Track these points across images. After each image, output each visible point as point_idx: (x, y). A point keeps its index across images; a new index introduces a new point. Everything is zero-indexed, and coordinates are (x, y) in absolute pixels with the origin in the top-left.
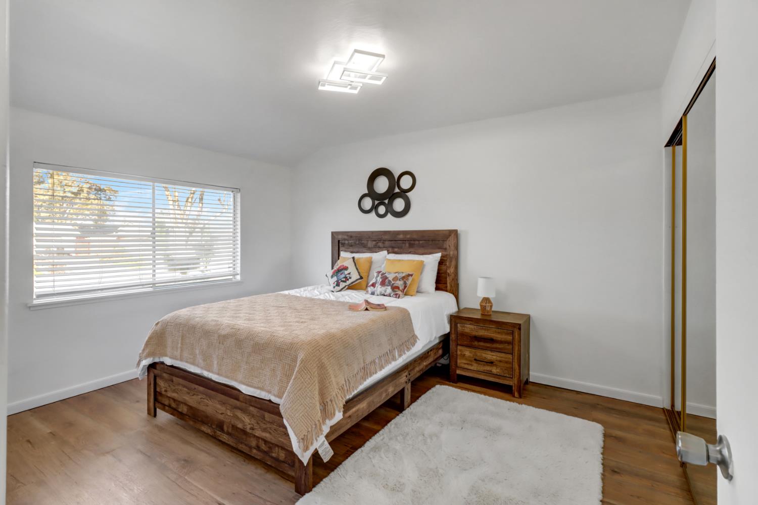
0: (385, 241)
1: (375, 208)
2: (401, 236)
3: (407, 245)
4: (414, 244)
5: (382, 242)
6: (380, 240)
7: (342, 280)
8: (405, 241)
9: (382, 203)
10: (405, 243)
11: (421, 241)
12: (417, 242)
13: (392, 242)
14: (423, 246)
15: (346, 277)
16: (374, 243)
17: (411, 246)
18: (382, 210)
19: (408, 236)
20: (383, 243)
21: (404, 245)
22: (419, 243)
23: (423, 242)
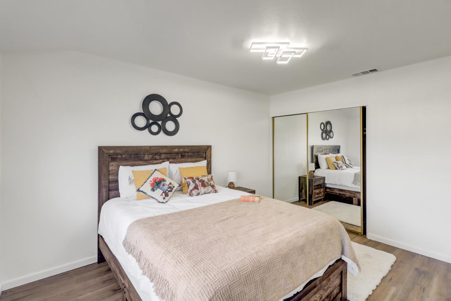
0: (162, 154)
1: (148, 126)
2: (176, 150)
3: (180, 156)
4: (185, 155)
5: (158, 155)
6: (156, 154)
7: (168, 190)
8: (178, 153)
9: (155, 123)
10: (178, 155)
11: (190, 153)
12: (187, 154)
13: (168, 154)
14: (191, 157)
15: (170, 187)
16: (151, 156)
17: (183, 156)
18: (155, 128)
19: (182, 150)
20: (160, 156)
21: (177, 156)
22: (188, 154)
23: (191, 153)
